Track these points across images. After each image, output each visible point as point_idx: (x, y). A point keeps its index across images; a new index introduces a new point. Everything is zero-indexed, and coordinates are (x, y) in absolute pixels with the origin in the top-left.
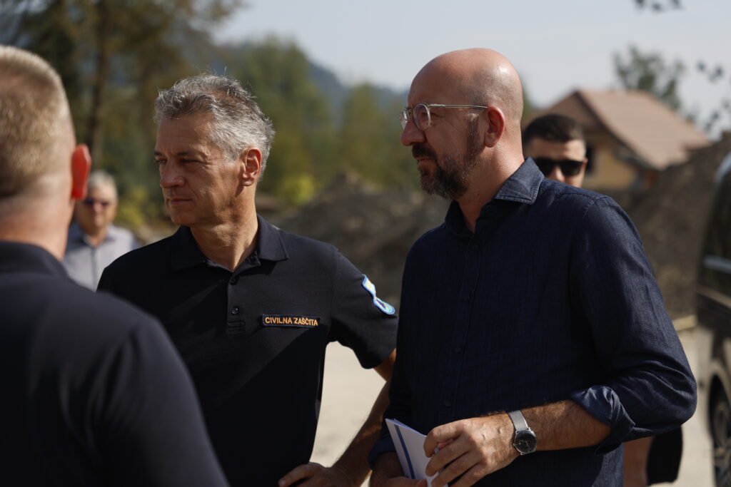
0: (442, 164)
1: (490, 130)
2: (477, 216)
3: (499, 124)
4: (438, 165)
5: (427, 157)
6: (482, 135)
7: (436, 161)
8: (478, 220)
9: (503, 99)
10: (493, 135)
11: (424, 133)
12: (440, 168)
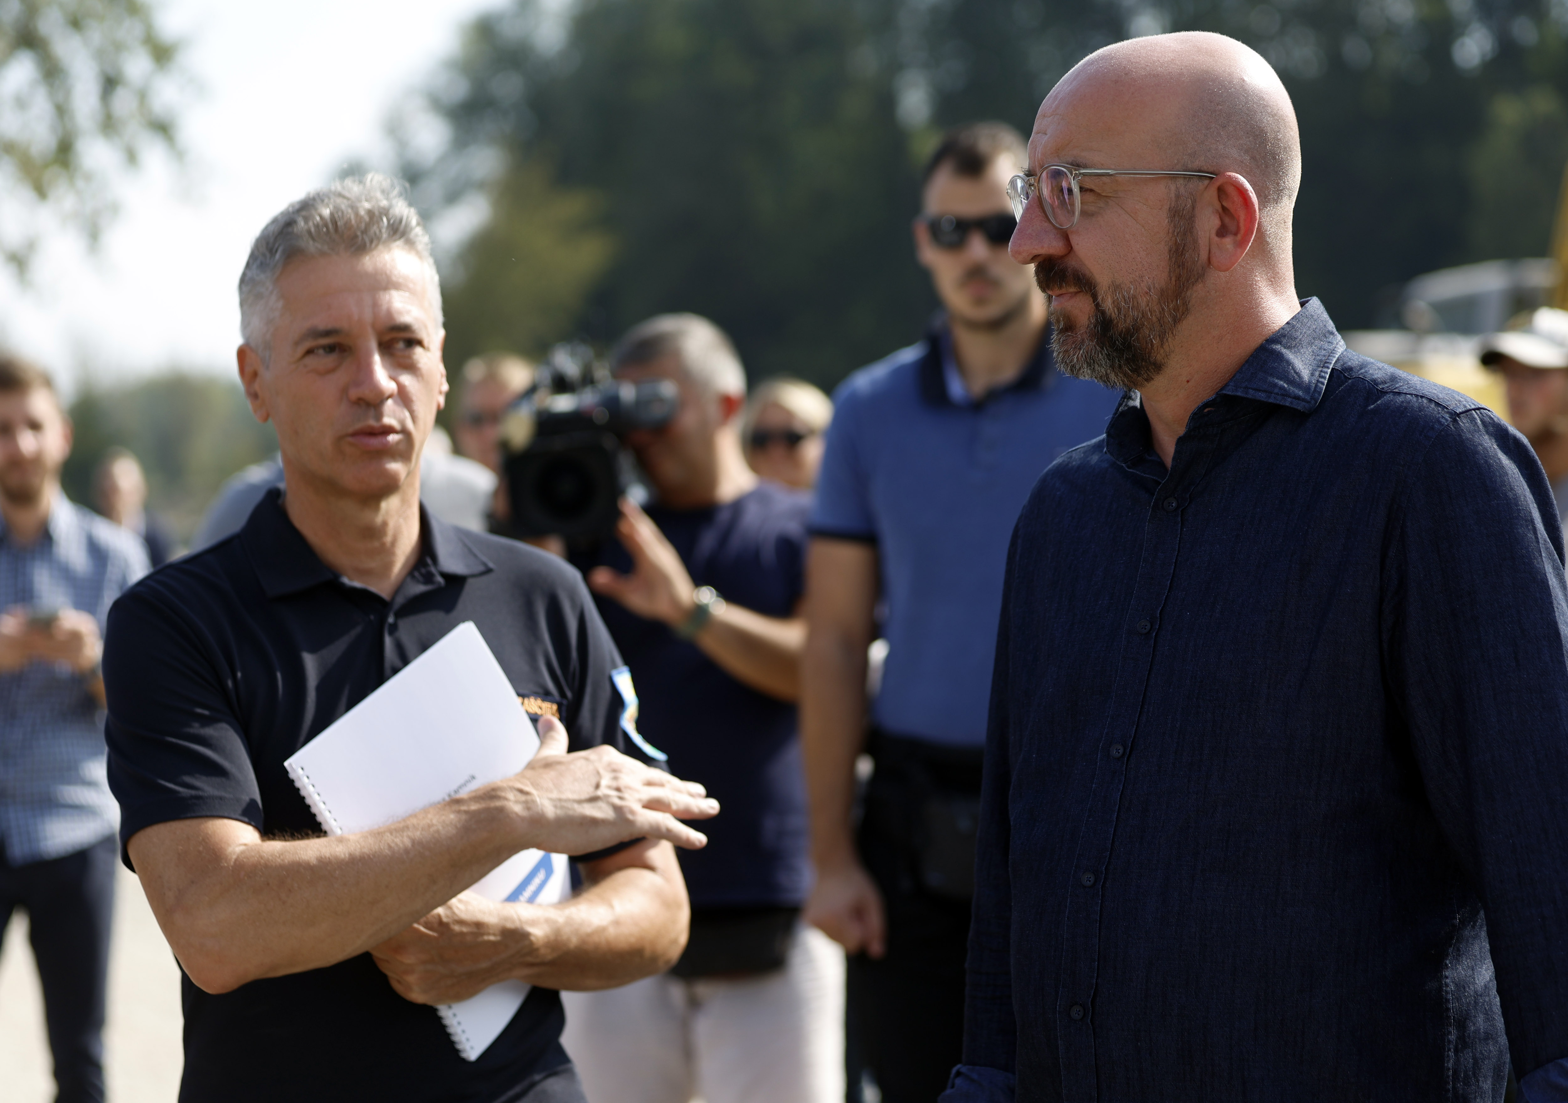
0: (1108, 305)
1: (1222, 232)
2: (1181, 431)
3: (1242, 215)
4: (1097, 305)
5: (1072, 289)
6: (1203, 243)
7: (1094, 297)
8: (1181, 441)
9: (1253, 158)
10: (1228, 242)
11: (1066, 237)
12: (1103, 313)
